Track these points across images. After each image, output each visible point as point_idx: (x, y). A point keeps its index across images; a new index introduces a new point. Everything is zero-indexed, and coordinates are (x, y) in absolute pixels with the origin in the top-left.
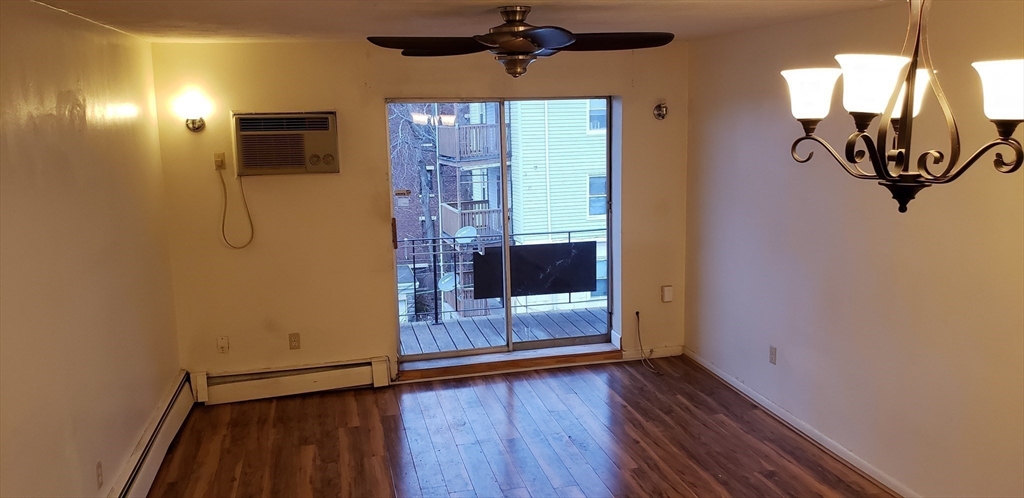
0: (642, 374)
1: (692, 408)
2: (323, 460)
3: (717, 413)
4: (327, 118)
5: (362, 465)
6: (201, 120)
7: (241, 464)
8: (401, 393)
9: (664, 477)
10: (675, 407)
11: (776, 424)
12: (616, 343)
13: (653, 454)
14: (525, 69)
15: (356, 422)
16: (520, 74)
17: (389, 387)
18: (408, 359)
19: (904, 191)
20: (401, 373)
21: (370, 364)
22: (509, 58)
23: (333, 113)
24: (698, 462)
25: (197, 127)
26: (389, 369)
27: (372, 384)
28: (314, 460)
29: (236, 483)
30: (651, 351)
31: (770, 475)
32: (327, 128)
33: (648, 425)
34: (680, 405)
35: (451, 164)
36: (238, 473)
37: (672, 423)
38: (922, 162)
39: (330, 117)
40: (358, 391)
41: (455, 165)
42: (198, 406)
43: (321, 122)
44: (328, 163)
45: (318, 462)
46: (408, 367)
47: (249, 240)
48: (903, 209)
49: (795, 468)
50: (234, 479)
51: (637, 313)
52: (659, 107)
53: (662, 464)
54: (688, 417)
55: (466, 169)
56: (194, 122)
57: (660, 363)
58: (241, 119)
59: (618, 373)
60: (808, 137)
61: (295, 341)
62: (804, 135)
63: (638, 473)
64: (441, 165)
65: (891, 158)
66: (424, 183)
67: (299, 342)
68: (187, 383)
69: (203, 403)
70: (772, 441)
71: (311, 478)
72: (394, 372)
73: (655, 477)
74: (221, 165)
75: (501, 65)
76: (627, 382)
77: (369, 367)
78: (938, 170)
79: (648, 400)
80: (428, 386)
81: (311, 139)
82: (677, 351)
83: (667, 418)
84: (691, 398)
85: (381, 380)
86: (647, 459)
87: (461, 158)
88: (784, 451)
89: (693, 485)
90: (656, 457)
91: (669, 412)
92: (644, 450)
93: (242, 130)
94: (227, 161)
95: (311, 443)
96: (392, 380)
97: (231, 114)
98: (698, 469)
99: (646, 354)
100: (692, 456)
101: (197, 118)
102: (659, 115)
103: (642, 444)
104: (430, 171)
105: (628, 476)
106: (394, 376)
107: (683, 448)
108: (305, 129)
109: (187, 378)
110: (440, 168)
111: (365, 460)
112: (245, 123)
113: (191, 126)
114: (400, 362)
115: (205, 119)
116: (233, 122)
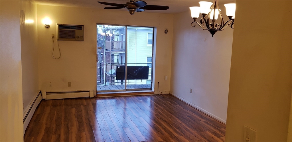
0: (159, 97)
1: (171, 104)
2: (77, 111)
3: (177, 105)
4: (82, 27)
5: (88, 112)
6: (49, 25)
7: (56, 111)
8: (97, 99)
9: (163, 116)
10: (167, 103)
11: (191, 107)
12: (153, 90)
13: (161, 112)
14: (134, 13)
15: (85, 104)
16: (133, 14)
17: (93, 98)
18: (99, 92)
19: (213, 32)
20: (97, 95)
21: (89, 91)
22: (130, 9)
23: (83, 26)
24: (172, 114)
25: (48, 27)
26: (94, 93)
27: (89, 97)
28: (75, 111)
29: (55, 115)
30: (162, 92)
31: (189, 116)
32: (81, 29)
33: (160, 107)
34: (168, 103)
35: (109, 52)
36: (55, 113)
37: (166, 106)
38: (216, 26)
39: (82, 26)
40: (86, 98)
41: (110, 52)
42: (43, 100)
43: (80, 28)
44: (81, 39)
45: (76, 111)
46: (98, 93)
47: (59, 57)
48: (213, 36)
49: (195, 115)
50: (54, 114)
51: (159, 82)
52: (166, 30)
53: (163, 114)
54: (170, 105)
55: (113, 53)
56: (47, 25)
57: (164, 95)
58: (59, 25)
59: (153, 97)
60: (195, 22)
61: (69, 84)
62: (194, 21)
63: (157, 115)
64: (106, 52)
65: (210, 25)
66: (100, 58)
67: (71, 84)
68: (40, 94)
69: (44, 99)
70: (190, 110)
71: (75, 114)
72: (95, 94)
73: (161, 116)
74: (53, 37)
75: (128, 11)
76: (155, 98)
77: (89, 92)
78: (219, 27)
79: (160, 102)
80: (104, 98)
81: (77, 32)
82: (168, 93)
83: (164, 105)
84: (171, 102)
85: (92, 96)
86: (159, 113)
87: (112, 50)
88: (193, 112)
89: (170, 118)
90: (162, 112)
91: (165, 104)
92: (158, 111)
93: (60, 28)
94: (55, 36)
95: (74, 108)
96: (95, 96)
97: (57, 24)
98: (172, 115)
99: (160, 93)
100: (170, 112)
101: (48, 24)
102: (166, 32)
103: (158, 110)
104: (102, 54)
105: (154, 116)
106: (95, 95)
107: (168, 111)
108: (76, 29)
109: (41, 92)
110: (105, 53)
111: (88, 111)
112: (60, 26)
113: (46, 26)
114: (97, 92)
115: (50, 25)
116: (57, 26)
